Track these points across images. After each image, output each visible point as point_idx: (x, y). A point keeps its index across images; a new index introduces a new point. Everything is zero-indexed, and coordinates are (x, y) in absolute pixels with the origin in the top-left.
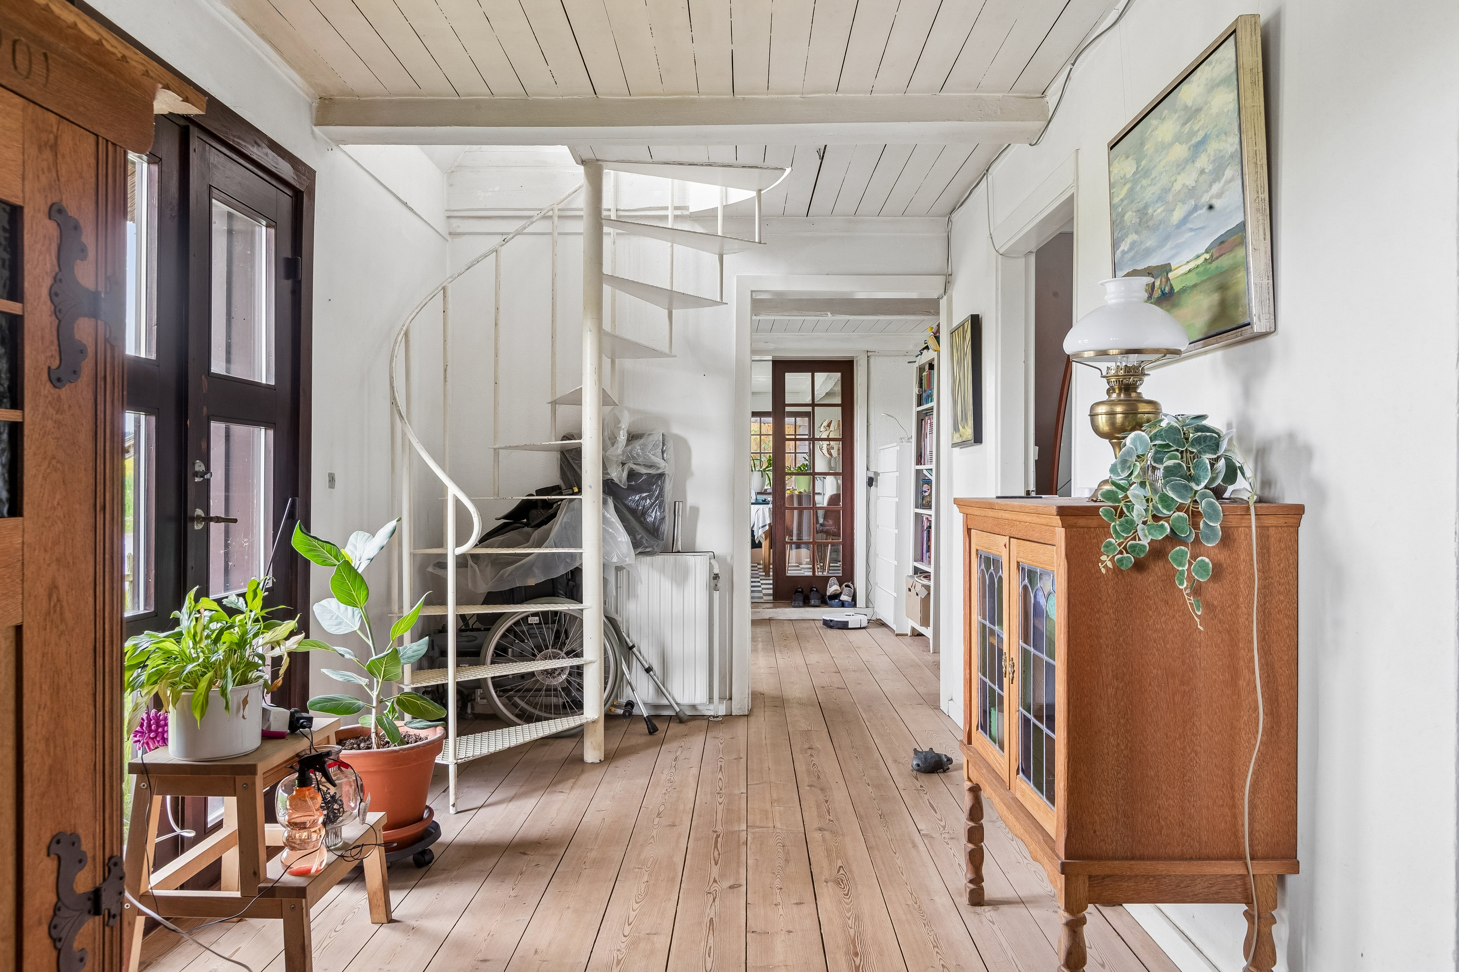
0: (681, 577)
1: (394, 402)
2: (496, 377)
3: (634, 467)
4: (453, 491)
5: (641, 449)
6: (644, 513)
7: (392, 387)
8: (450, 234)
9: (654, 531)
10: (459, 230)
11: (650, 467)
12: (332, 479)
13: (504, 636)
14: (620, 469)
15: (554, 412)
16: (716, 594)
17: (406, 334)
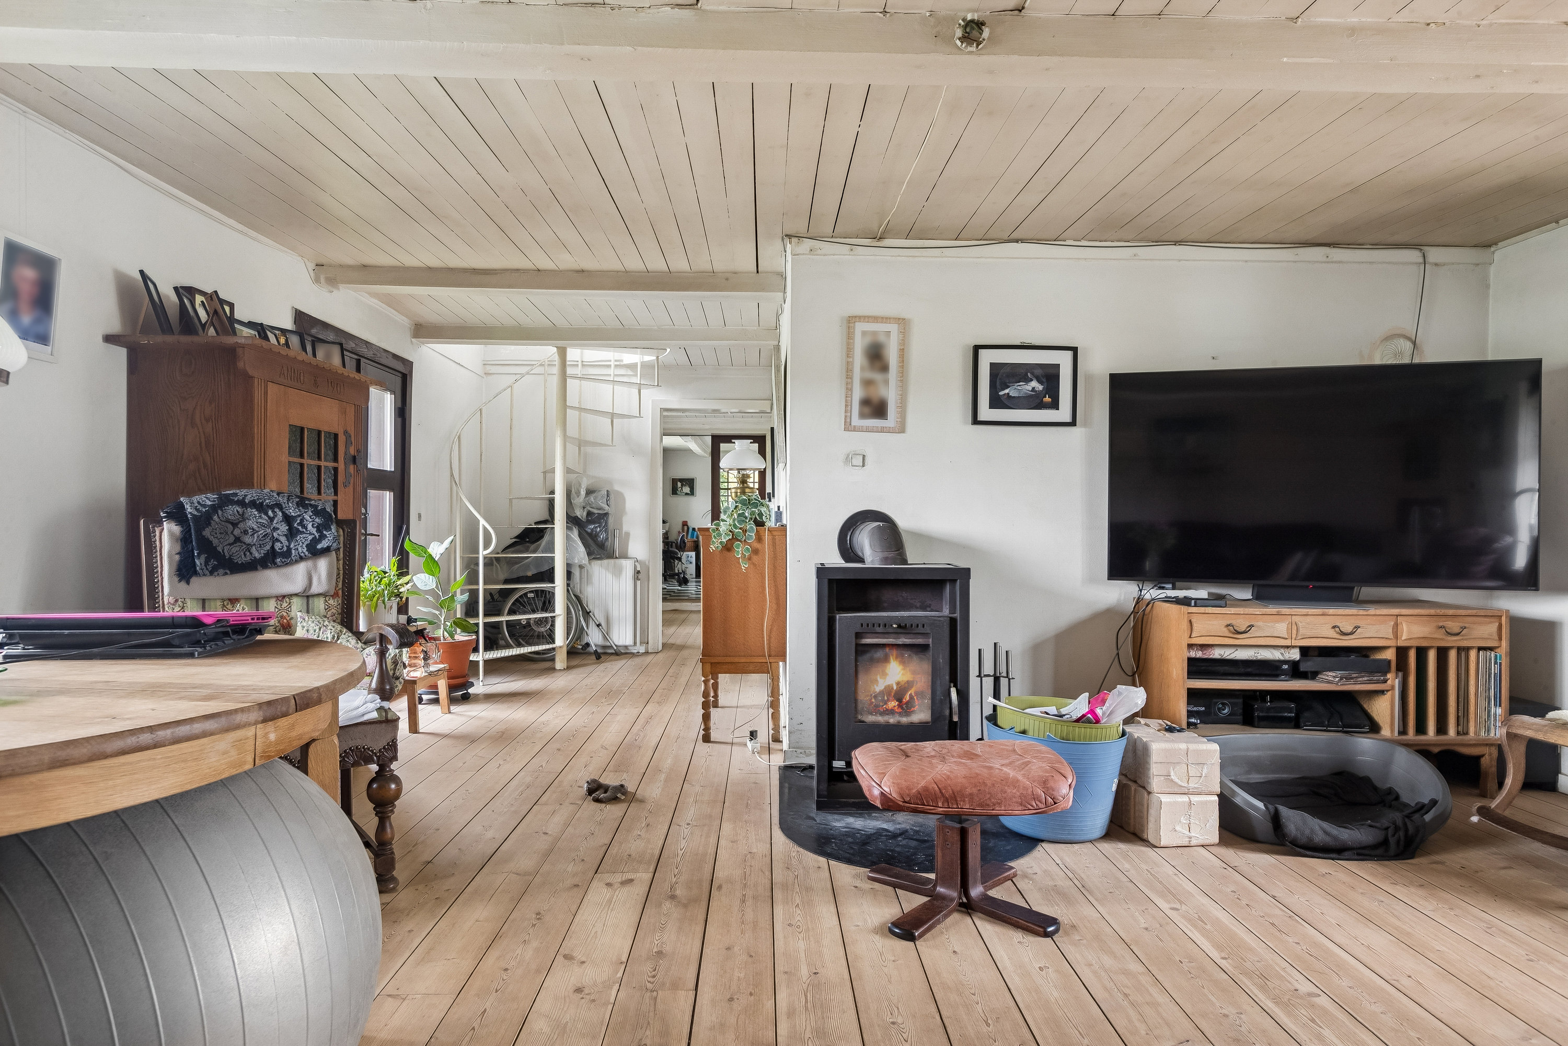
0: (618, 572)
1: (452, 475)
2: (510, 459)
3: (590, 509)
4: (482, 522)
5: (594, 499)
6: (597, 535)
7: (451, 468)
8: (485, 374)
9: (602, 546)
10: (490, 372)
11: (600, 509)
12: (420, 516)
13: (513, 604)
14: (582, 510)
15: (545, 478)
16: (638, 583)
17: (459, 437)
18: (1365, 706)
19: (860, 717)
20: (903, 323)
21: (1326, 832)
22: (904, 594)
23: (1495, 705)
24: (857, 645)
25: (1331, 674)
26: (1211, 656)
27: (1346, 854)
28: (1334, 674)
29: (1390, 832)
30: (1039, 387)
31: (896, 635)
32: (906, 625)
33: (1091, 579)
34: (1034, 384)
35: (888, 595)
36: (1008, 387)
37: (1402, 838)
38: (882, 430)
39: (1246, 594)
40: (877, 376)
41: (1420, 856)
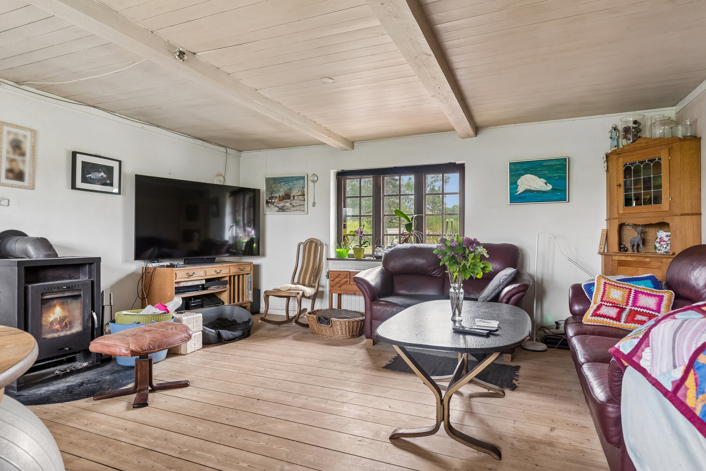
18: (219, 297)
19: (43, 336)
20: (34, 132)
21: (232, 334)
22: (60, 272)
23: (250, 291)
24: (42, 300)
25: (213, 287)
26: (180, 286)
27: (236, 339)
28: (214, 287)
29: (244, 330)
30: (105, 176)
31: (63, 292)
32: (69, 286)
33: (126, 261)
34: (102, 174)
35: (50, 273)
36: (90, 174)
37: (247, 331)
38: (21, 187)
39: (182, 263)
40: (19, 158)
41: (251, 335)
